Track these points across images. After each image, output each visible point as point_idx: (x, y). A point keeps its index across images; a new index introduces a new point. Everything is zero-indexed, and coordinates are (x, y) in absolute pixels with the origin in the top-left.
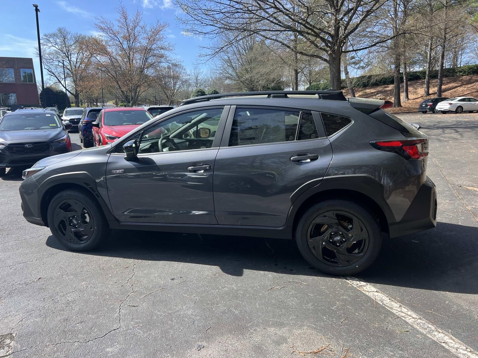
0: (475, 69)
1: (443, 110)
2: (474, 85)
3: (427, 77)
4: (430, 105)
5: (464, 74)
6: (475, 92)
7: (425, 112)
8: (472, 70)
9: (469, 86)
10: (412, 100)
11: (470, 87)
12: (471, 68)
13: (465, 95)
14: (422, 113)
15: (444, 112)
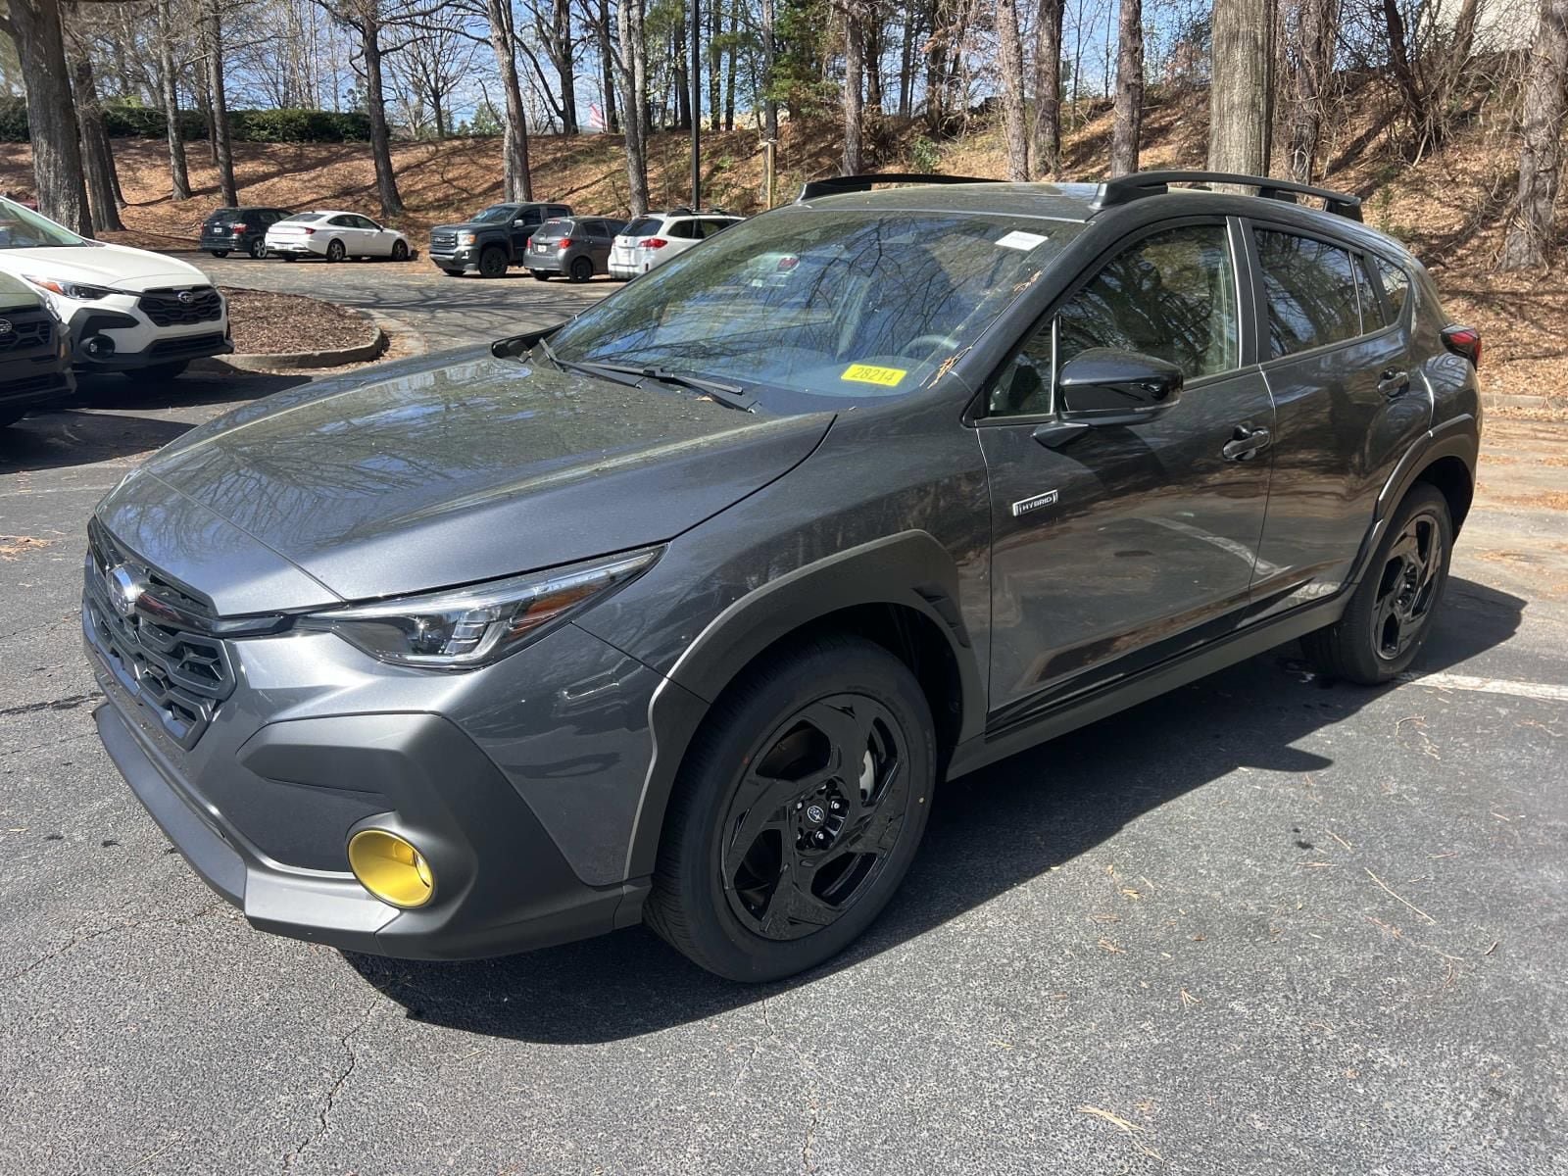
0: (302, 125)
1: (290, 248)
2: (319, 176)
3: (172, 133)
4: (238, 230)
5: (274, 137)
6: (331, 197)
7: (221, 254)
8: (296, 126)
9: (305, 176)
10: (138, 208)
11: (309, 181)
12: (291, 120)
13: (304, 204)
14: (211, 255)
15: (289, 257)
